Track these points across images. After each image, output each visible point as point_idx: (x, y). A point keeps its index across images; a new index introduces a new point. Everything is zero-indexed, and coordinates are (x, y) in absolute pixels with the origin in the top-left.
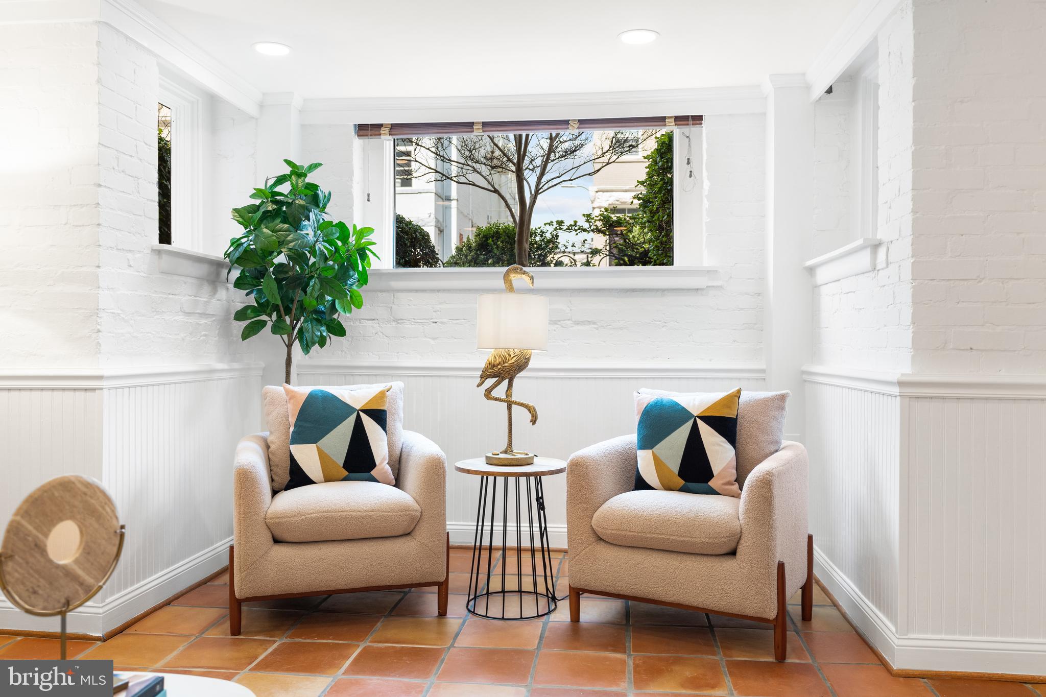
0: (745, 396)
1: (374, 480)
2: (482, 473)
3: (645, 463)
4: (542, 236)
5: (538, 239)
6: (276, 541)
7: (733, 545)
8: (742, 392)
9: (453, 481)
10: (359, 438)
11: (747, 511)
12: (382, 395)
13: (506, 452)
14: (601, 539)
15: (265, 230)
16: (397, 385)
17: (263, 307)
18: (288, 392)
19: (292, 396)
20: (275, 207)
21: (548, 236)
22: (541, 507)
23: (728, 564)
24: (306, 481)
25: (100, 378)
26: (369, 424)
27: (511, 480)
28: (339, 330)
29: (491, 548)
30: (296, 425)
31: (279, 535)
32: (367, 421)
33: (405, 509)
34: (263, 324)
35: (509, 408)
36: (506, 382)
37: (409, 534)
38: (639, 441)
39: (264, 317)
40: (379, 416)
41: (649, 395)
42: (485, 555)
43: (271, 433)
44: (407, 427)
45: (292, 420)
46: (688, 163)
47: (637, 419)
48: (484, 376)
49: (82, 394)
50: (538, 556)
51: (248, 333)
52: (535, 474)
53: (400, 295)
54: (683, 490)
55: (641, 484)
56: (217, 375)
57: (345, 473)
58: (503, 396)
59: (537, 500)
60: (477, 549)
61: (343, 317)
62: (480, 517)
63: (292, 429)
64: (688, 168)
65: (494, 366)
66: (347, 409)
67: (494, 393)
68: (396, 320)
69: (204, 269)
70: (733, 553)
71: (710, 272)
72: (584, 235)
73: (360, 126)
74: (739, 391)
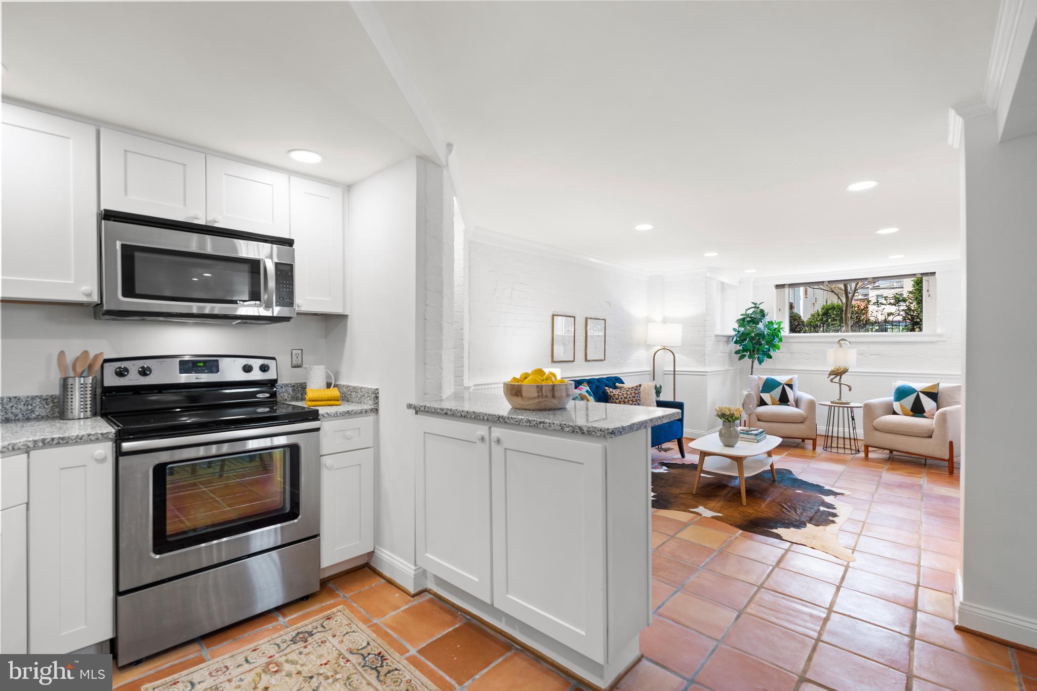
0: (941, 386)
1: (789, 405)
2: (829, 406)
3: (897, 406)
4: (858, 307)
5: (856, 309)
6: (759, 420)
7: (930, 434)
8: (940, 384)
9: (818, 408)
10: (784, 392)
11: (936, 423)
12: (791, 380)
13: (839, 400)
14: (877, 430)
15: (748, 327)
16: (796, 376)
17: (744, 350)
18: (759, 377)
19: (760, 379)
20: (750, 319)
21: (862, 307)
22: (853, 419)
23: (929, 440)
24: (766, 404)
25: (707, 372)
26: (787, 388)
27: (841, 409)
28: (770, 357)
29: (832, 437)
30: (762, 388)
31: (760, 419)
32: (786, 387)
33: (801, 415)
34: (746, 355)
35: (840, 385)
36: (839, 377)
37: (802, 423)
38: (894, 399)
39: (745, 353)
40: (791, 386)
41: (900, 383)
42: (830, 439)
43: (752, 390)
44: (799, 390)
45: (761, 386)
46: (928, 291)
47: (894, 391)
48: (830, 375)
49: (701, 376)
50: (853, 441)
51: (740, 358)
52: (851, 407)
53: (792, 344)
54: (912, 416)
55: (895, 413)
56: (730, 371)
57: (779, 403)
58: (838, 382)
59: (852, 417)
60: (827, 436)
61: (772, 353)
62: (828, 425)
63: (761, 389)
64: (928, 293)
65: (834, 371)
66: (779, 384)
67: (834, 381)
68: (791, 353)
69: (725, 339)
70: (930, 437)
71: (940, 335)
72: (883, 306)
73: (776, 285)
74: (939, 383)
